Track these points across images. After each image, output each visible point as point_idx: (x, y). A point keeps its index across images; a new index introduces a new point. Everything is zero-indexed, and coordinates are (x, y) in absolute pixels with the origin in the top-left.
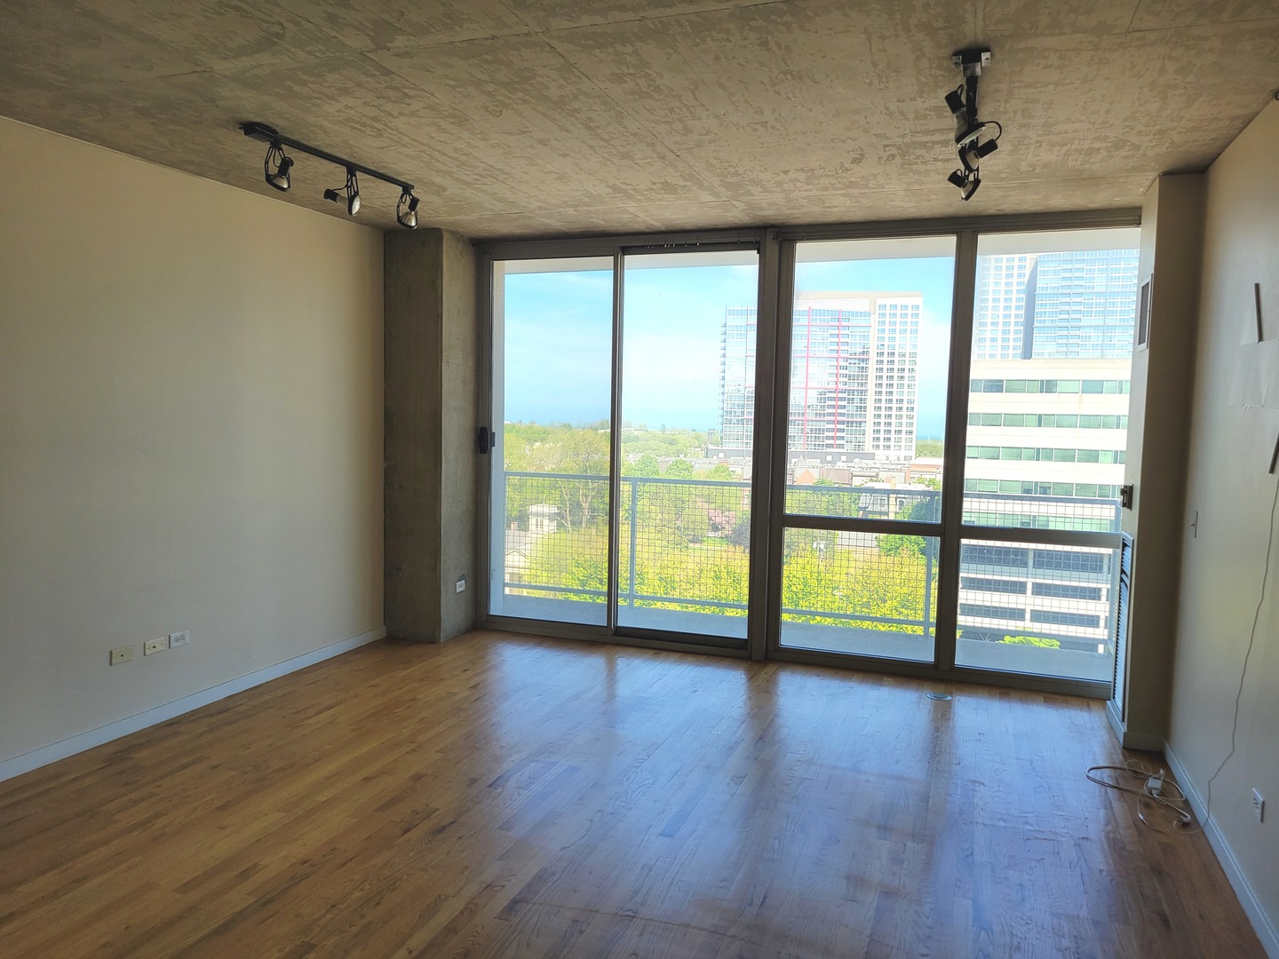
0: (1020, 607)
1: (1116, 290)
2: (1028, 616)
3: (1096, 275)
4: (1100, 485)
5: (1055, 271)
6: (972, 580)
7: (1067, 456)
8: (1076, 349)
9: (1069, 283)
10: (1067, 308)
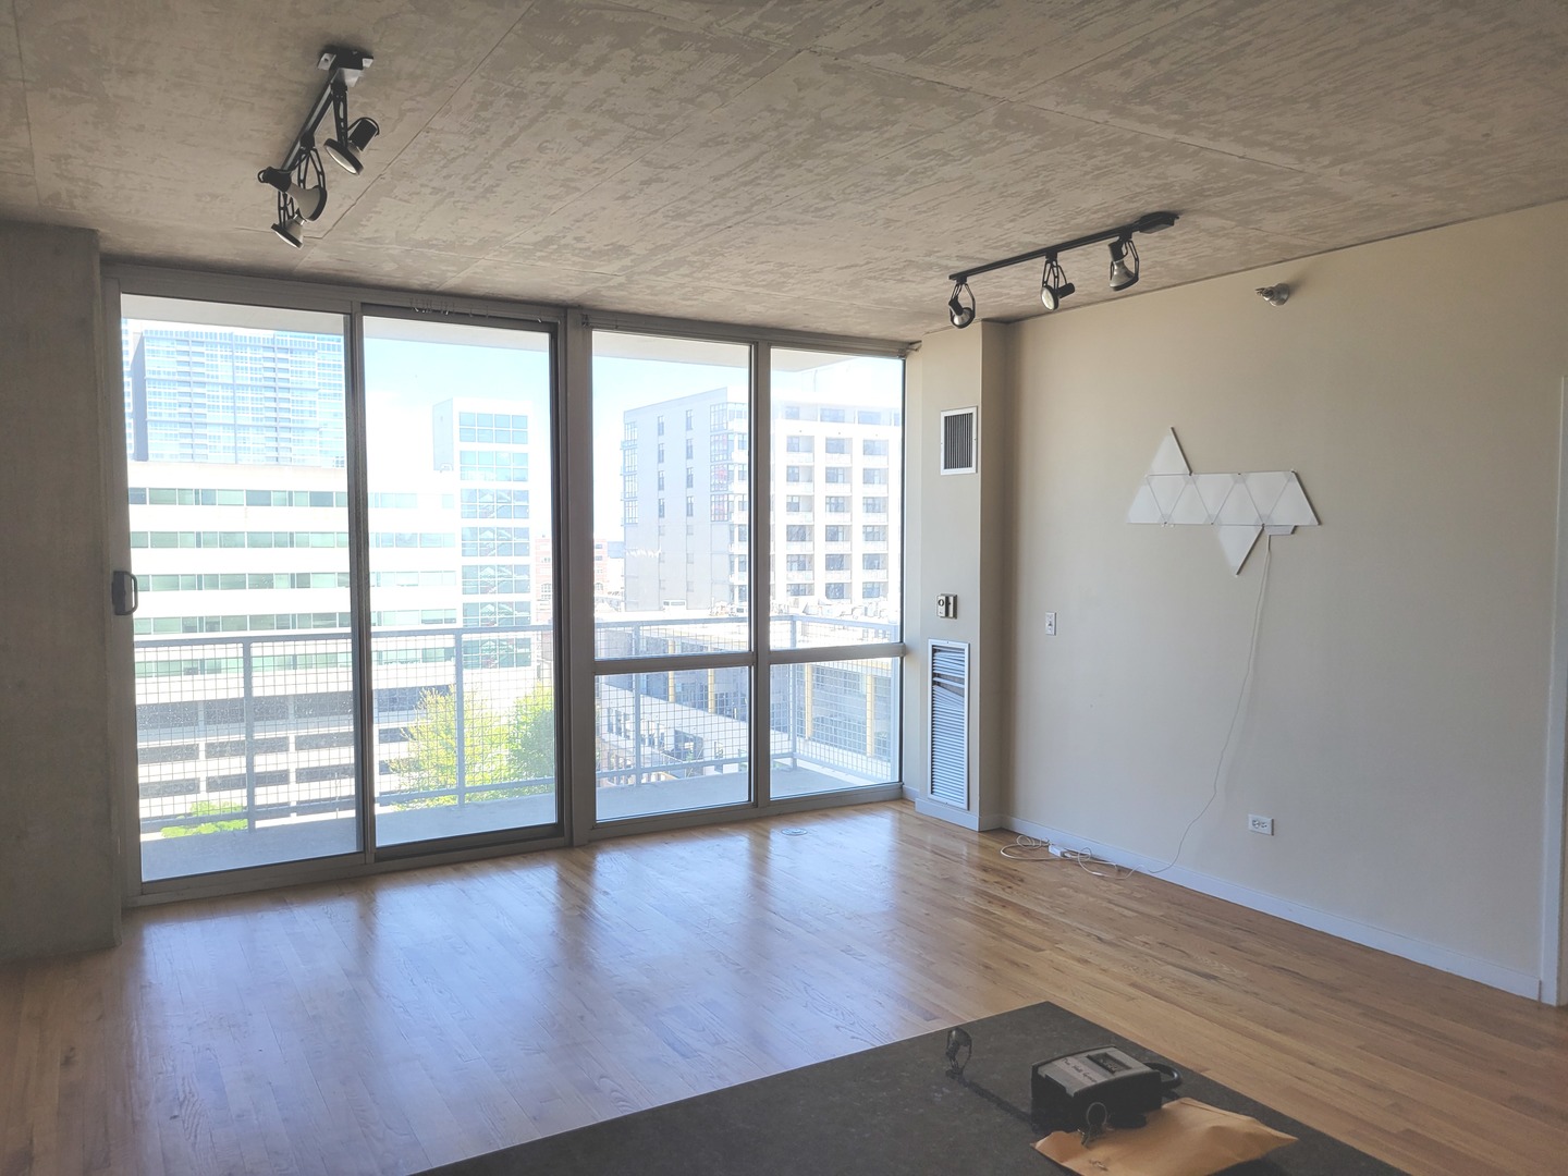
0: (188, 776)
1: (245, 383)
2: (203, 786)
3: (219, 363)
4: (278, 615)
5: (168, 352)
6: (152, 751)
7: (235, 582)
8: (204, 451)
9: (187, 369)
10: (188, 399)
